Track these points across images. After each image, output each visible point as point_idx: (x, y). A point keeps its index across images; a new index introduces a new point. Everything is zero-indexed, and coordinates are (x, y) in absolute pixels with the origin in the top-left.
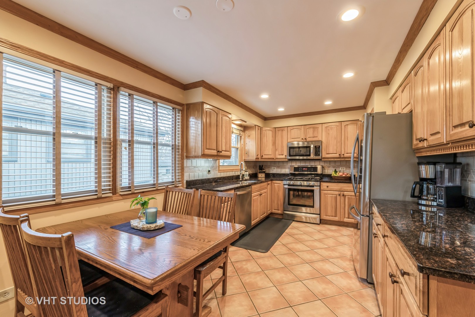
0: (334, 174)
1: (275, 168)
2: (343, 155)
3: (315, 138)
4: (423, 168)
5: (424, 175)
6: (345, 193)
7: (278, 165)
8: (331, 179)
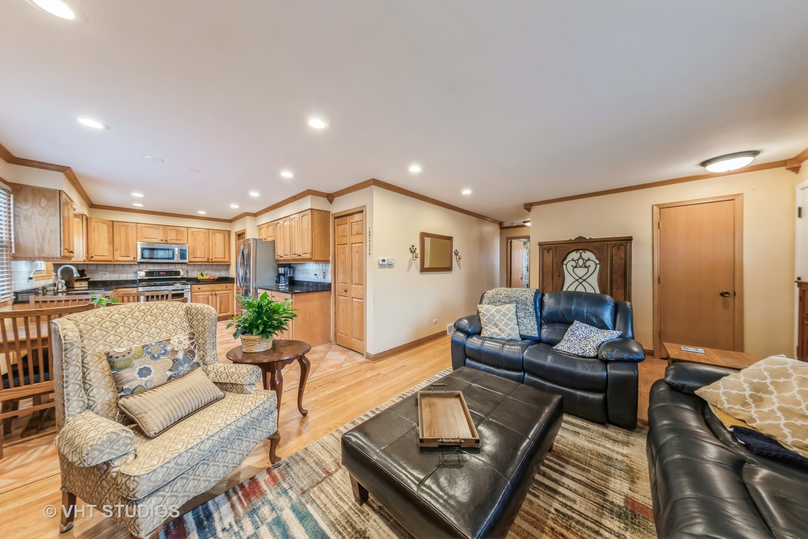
0: (200, 277)
1: (107, 273)
2: (212, 259)
3: (179, 241)
4: (280, 269)
5: (280, 272)
6: (217, 292)
7: (113, 268)
8: (196, 281)
